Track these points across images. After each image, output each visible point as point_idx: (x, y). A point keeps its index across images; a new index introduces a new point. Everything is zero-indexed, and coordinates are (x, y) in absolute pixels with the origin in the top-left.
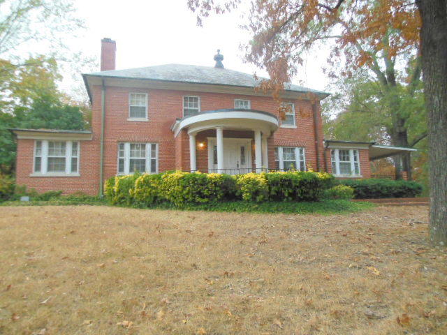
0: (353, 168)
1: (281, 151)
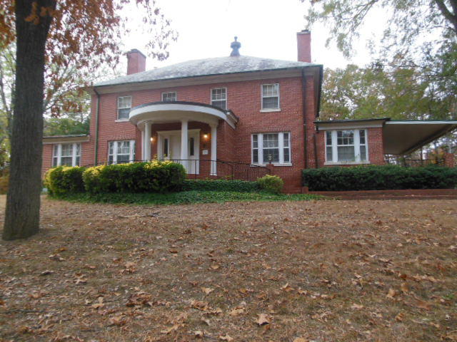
0: (357, 151)
1: (260, 137)
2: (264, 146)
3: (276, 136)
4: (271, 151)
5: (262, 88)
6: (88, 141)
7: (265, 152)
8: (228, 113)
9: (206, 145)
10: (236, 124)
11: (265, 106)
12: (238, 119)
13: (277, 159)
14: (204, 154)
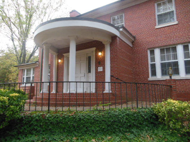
1: (157, 52)
2: (162, 60)
3: (174, 49)
4: (169, 64)
5: (156, 5)
6: (37, 66)
7: (163, 65)
8: (121, 30)
9: (100, 62)
10: (133, 42)
11: (160, 22)
12: (134, 37)
13: (177, 72)
14: (99, 71)
